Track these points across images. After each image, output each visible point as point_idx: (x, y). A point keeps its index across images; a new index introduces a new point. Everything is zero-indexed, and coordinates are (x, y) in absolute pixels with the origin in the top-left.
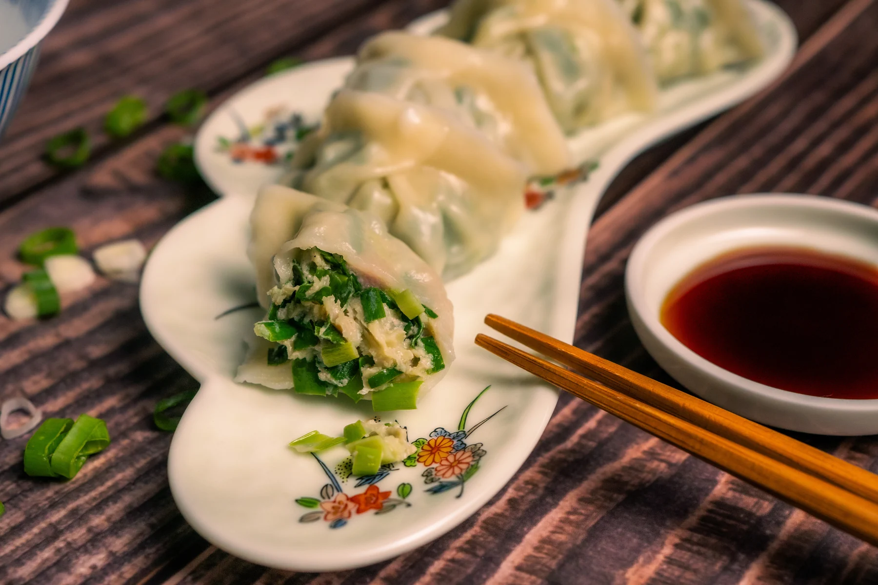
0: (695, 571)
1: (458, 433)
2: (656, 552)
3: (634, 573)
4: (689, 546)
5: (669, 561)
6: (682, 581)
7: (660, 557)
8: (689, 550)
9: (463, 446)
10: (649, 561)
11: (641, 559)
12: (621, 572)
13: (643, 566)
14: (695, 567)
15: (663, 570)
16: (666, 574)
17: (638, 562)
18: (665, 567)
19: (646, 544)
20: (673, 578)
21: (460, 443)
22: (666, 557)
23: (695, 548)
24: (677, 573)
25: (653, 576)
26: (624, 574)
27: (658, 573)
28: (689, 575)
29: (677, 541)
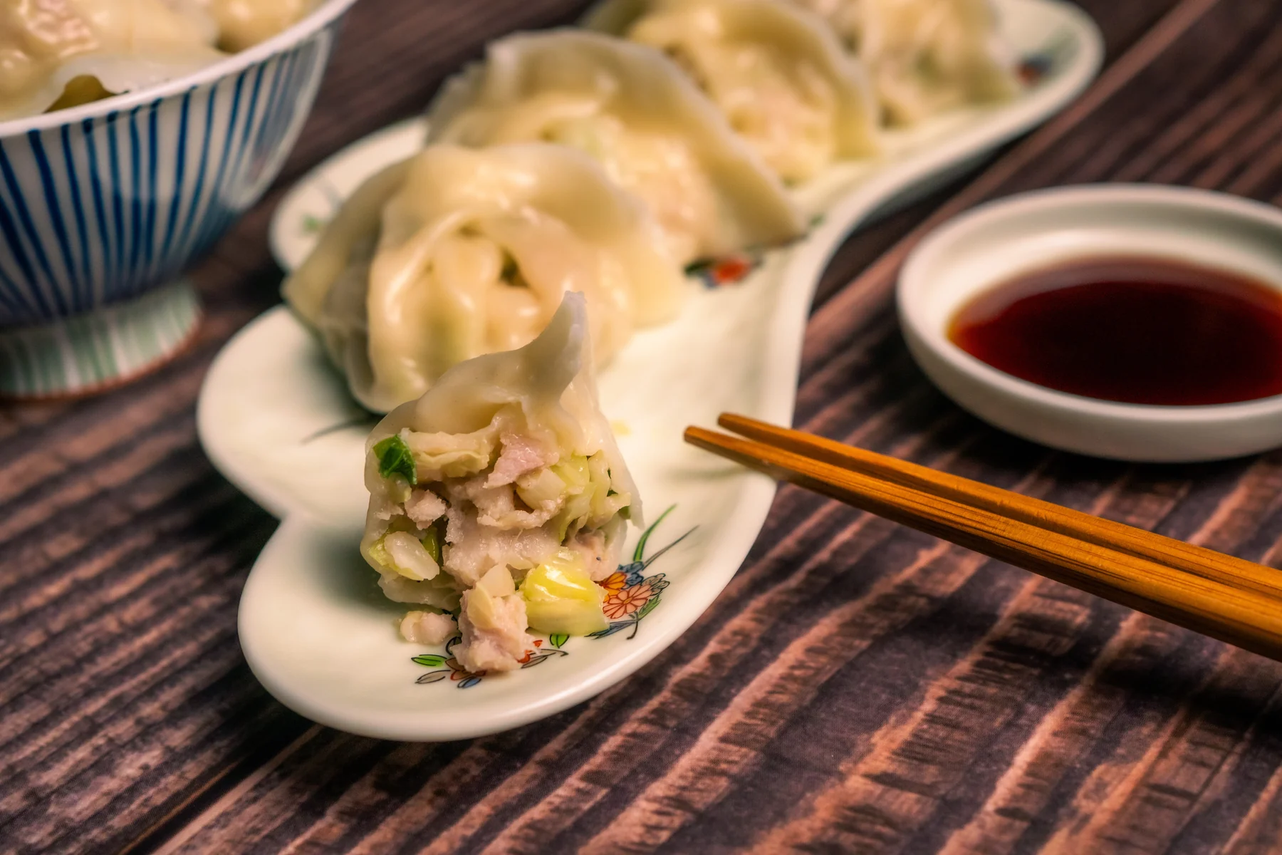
0: (967, 730)
1: (632, 565)
2: (915, 709)
3: (883, 737)
4: (958, 699)
5: (932, 719)
6: (950, 742)
7: (919, 715)
8: (959, 704)
9: (640, 579)
10: (903, 720)
11: (893, 719)
12: (865, 736)
13: (895, 727)
14: (967, 724)
15: (924, 731)
16: (927, 736)
17: (887, 722)
18: (925, 726)
19: (899, 700)
20: (937, 739)
21: (635, 576)
22: (926, 715)
23: (967, 701)
24: (942, 733)
25: (909, 739)
26: (868, 739)
27: (916, 735)
28: (957, 735)
29: (942, 693)
